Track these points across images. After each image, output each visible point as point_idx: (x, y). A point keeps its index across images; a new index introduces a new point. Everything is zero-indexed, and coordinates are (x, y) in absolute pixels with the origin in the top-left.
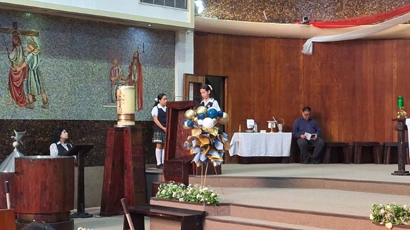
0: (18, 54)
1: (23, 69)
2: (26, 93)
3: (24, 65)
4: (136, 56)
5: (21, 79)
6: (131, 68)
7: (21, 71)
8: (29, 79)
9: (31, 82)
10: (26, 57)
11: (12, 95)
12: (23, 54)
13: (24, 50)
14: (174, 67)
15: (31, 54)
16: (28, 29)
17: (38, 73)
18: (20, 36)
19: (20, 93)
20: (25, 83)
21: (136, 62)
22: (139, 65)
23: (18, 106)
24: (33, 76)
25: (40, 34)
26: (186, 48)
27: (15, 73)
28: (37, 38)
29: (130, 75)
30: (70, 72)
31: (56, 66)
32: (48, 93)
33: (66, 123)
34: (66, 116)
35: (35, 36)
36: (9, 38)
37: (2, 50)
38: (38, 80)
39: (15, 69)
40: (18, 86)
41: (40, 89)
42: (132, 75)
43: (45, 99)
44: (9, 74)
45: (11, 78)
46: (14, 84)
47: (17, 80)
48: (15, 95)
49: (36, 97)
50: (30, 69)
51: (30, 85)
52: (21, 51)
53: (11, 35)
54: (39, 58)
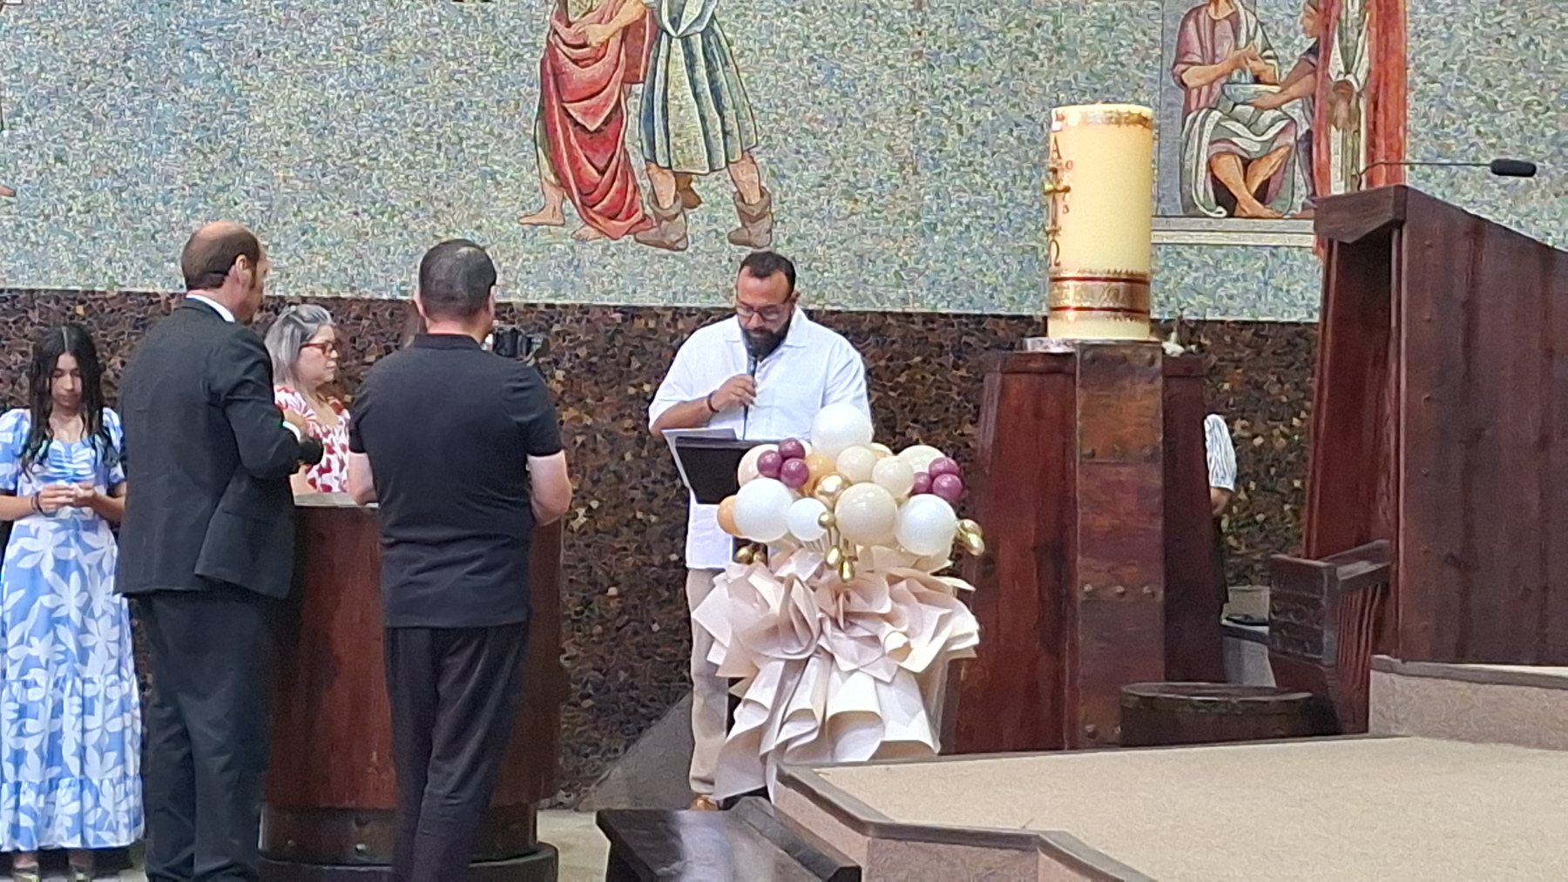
1: (626, 30)
2: (637, 162)
3: (630, 11)
5: (614, 88)
7: (614, 44)
8: (659, 86)
9: (672, 103)
11: (558, 173)
19: (601, 165)
20: (633, 107)
23: (590, 232)
24: (679, 69)
27: (577, 54)
29: (1313, 51)
30: (909, 43)
31: (824, 8)
32: (770, 161)
33: (879, 329)
34: (880, 290)
38: (715, 91)
39: (576, 36)
40: (592, 128)
41: (724, 138)
42: (1328, 49)
43: (754, 198)
44: (543, 62)
45: (556, 80)
46: (569, 116)
47: (587, 93)
48: (577, 171)
49: (699, 182)
50: (663, 29)
51: (666, 117)
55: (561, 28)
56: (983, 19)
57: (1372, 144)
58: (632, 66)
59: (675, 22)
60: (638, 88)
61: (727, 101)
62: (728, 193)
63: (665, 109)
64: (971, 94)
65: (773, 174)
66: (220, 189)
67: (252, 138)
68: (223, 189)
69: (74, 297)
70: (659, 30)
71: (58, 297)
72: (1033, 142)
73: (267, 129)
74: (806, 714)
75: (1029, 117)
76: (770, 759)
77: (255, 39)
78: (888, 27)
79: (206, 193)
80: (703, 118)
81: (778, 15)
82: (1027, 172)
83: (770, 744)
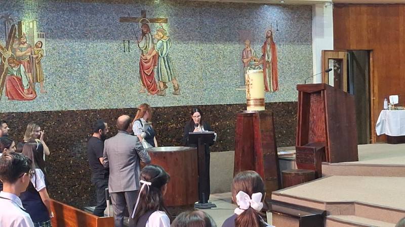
0: (148, 42)
1: (153, 56)
3: (154, 53)
4: (269, 35)
6: (264, 48)
7: (152, 59)
8: (160, 67)
9: (162, 69)
10: (156, 44)
11: (143, 83)
12: (153, 42)
13: (153, 38)
14: (311, 44)
15: (160, 42)
16: (157, 17)
17: (168, 60)
18: (150, 24)
19: (151, 81)
20: (155, 70)
21: (270, 41)
22: (273, 45)
23: (149, 94)
24: (163, 63)
25: (168, 20)
26: (325, 22)
27: (145, 61)
28: (166, 24)
29: (263, 55)
30: (200, 57)
31: (186, 51)
34: (198, 101)
35: (164, 22)
36: (139, 27)
37: (132, 40)
38: (169, 67)
39: (145, 58)
40: (149, 75)
41: (171, 75)
42: (265, 55)
43: (176, 86)
44: (140, 63)
45: (142, 66)
46: (145, 72)
47: (147, 68)
48: (147, 83)
49: (167, 83)
50: (160, 56)
51: (161, 72)
52: (151, 39)
53: (140, 24)
54: (168, 44)
55: (143, 57)
56: (212, 52)
57: (272, 71)
58: (155, 63)
60: (156, 67)
61: (171, 69)
62: (172, 85)
64: (211, 65)
67: (89, 80)
68: (85, 90)
69: (59, 112)
71: (55, 112)
73: (92, 78)
77: (89, 61)
80: (167, 72)
81: (179, 52)
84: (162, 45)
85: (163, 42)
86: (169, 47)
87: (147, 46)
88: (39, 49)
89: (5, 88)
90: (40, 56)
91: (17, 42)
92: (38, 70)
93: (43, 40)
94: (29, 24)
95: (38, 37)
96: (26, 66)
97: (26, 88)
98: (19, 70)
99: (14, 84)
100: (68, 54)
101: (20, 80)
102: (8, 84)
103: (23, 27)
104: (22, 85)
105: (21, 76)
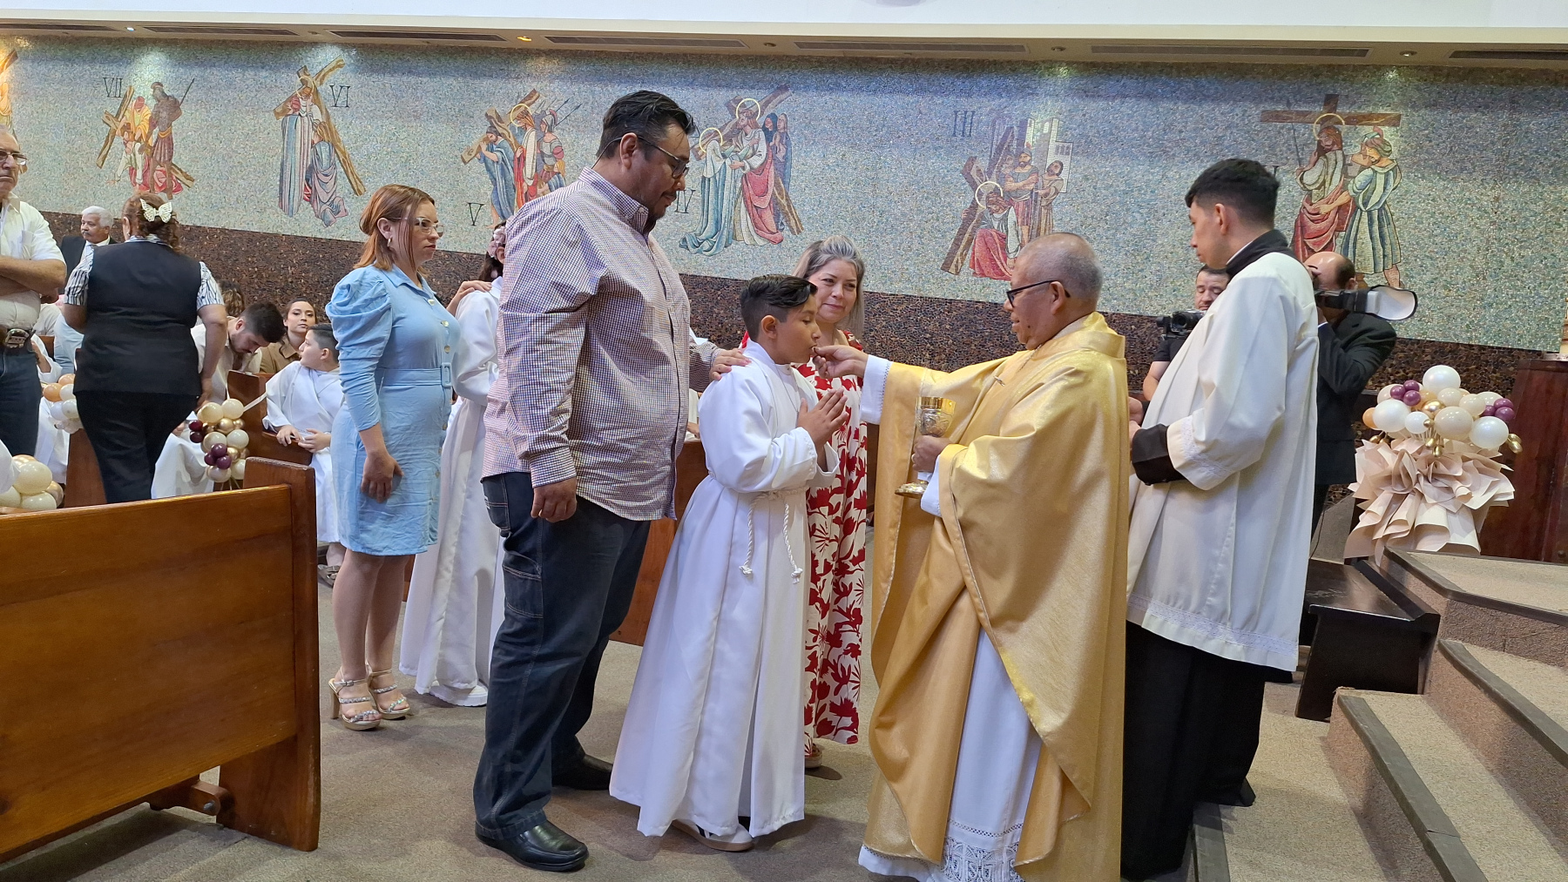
0: (1331, 171)
1: (1340, 207)
3: (1343, 199)
5: (1330, 234)
7: (1332, 214)
8: (1353, 233)
9: (1359, 241)
10: (1355, 177)
12: (1344, 172)
13: (1348, 162)
15: (1368, 172)
16: (1370, 109)
17: (1382, 216)
18: (1344, 128)
20: (1339, 242)
24: (1364, 225)
25: (1404, 118)
27: (1313, 217)
28: (1393, 129)
30: (1489, 217)
31: (1445, 200)
32: (1406, 270)
33: (1454, 351)
34: (1457, 333)
35: (1389, 125)
36: (1310, 134)
37: (1285, 164)
38: (1382, 235)
39: (1314, 209)
40: (1317, 251)
41: (1384, 258)
44: (1296, 221)
45: (1302, 230)
46: (1307, 246)
47: (1316, 235)
49: (1368, 277)
50: (1359, 208)
51: (1355, 247)
52: (1340, 164)
53: (1316, 127)
54: (1391, 180)
55: (1308, 207)
56: (1532, 206)
58: (1341, 223)
59: (1365, 204)
60: (1343, 234)
61: (1388, 241)
63: (1355, 243)
64: (1522, 242)
65: (1407, 275)
66: (1140, 271)
67: (1156, 250)
68: (1142, 270)
70: (1356, 208)
72: (1552, 267)
73: (1163, 246)
74: (1402, 522)
75: (1552, 255)
76: (1378, 541)
77: (1163, 208)
78: (1479, 209)
79: (1133, 273)
80: (1373, 249)
81: (1420, 202)
82: (1547, 282)
83: (1379, 535)
84: (1372, 181)
85: (1375, 172)
86: (1390, 188)
87: (1324, 182)
88: (1056, 177)
89: (970, 252)
90: (1052, 194)
91: (1011, 162)
92: (1043, 222)
93: (1066, 161)
94: (1043, 126)
95: (1057, 153)
96: (1020, 210)
97: (1011, 256)
98: (1005, 219)
99: (989, 245)
100: (1116, 191)
101: (1004, 238)
102: (978, 246)
103: (1030, 131)
104: (1004, 247)
105: (1007, 232)
